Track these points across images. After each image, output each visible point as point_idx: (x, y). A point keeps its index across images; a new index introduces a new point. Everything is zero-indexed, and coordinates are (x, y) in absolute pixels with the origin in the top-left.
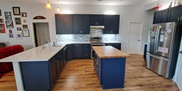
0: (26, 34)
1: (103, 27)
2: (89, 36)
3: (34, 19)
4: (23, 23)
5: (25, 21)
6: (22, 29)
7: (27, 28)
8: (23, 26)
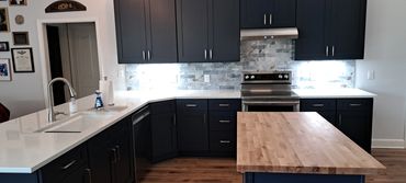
0: (22, 62)
1: (294, 32)
2: (237, 69)
3: (48, 10)
4: (14, 27)
5: (20, 20)
6: (11, 46)
7: (26, 42)
8: (16, 35)
